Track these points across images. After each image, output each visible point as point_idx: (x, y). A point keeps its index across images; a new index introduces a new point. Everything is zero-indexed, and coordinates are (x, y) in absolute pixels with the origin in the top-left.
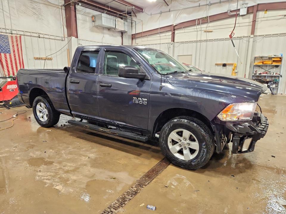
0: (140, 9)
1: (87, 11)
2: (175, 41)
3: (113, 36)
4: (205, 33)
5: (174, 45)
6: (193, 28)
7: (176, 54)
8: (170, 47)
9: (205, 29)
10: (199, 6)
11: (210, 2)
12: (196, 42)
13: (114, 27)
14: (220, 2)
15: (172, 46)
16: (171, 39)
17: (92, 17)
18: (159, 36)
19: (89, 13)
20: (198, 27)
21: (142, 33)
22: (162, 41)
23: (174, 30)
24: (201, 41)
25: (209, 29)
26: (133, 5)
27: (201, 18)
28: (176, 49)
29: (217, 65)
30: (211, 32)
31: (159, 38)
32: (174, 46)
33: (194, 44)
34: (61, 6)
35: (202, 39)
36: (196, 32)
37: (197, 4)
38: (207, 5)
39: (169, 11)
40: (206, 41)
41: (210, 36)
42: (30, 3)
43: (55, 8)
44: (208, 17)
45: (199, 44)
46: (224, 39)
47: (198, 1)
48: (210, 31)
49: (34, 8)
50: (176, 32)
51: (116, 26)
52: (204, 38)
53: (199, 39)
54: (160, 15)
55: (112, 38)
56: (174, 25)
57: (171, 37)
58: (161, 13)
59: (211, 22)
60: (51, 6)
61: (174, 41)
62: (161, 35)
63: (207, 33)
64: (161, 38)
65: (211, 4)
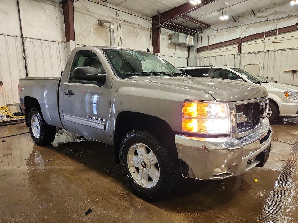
0: (207, 26)
1: (166, 31)
2: (242, 52)
3: (182, 50)
4: (273, 44)
5: (241, 55)
6: (261, 40)
7: (243, 64)
8: (236, 58)
9: (273, 40)
10: (267, 21)
11: (278, 17)
12: (265, 52)
13: (186, 43)
14: (289, 17)
15: (239, 57)
16: (238, 51)
17: (169, 36)
18: (225, 48)
19: (167, 33)
20: (266, 39)
21: (208, 46)
22: (228, 53)
23: (241, 43)
24: (269, 51)
25: (277, 40)
26: (203, 23)
27: (270, 31)
28: (242, 59)
29: (286, 72)
30: (280, 42)
31: (225, 50)
32: (240, 57)
33: (263, 54)
34: (150, 29)
35: (270, 49)
36: (264, 43)
37: (265, 19)
38: (275, 19)
39: (237, 26)
40: (275, 51)
41: (278, 46)
42: (133, 29)
43: (147, 31)
44: (276, 30)
45: (267, 54)
46: (293, 49)
47: (266, 17)
48: (278, 41)
49: (134, 33)
50: (243, 44)
51: (187, 43)
52: (272, 48)
53: (267, 49)
54: (226, 30)
55: (181, 52)
56: (242, 38)
57: (238, 49)
58: (228, 28)
59: (279, 34)
60: (144, 29)
61: (240, 52)
62: (227, 47)
63: (276, 44)
64: (227, 50)
65: (280, 19)
